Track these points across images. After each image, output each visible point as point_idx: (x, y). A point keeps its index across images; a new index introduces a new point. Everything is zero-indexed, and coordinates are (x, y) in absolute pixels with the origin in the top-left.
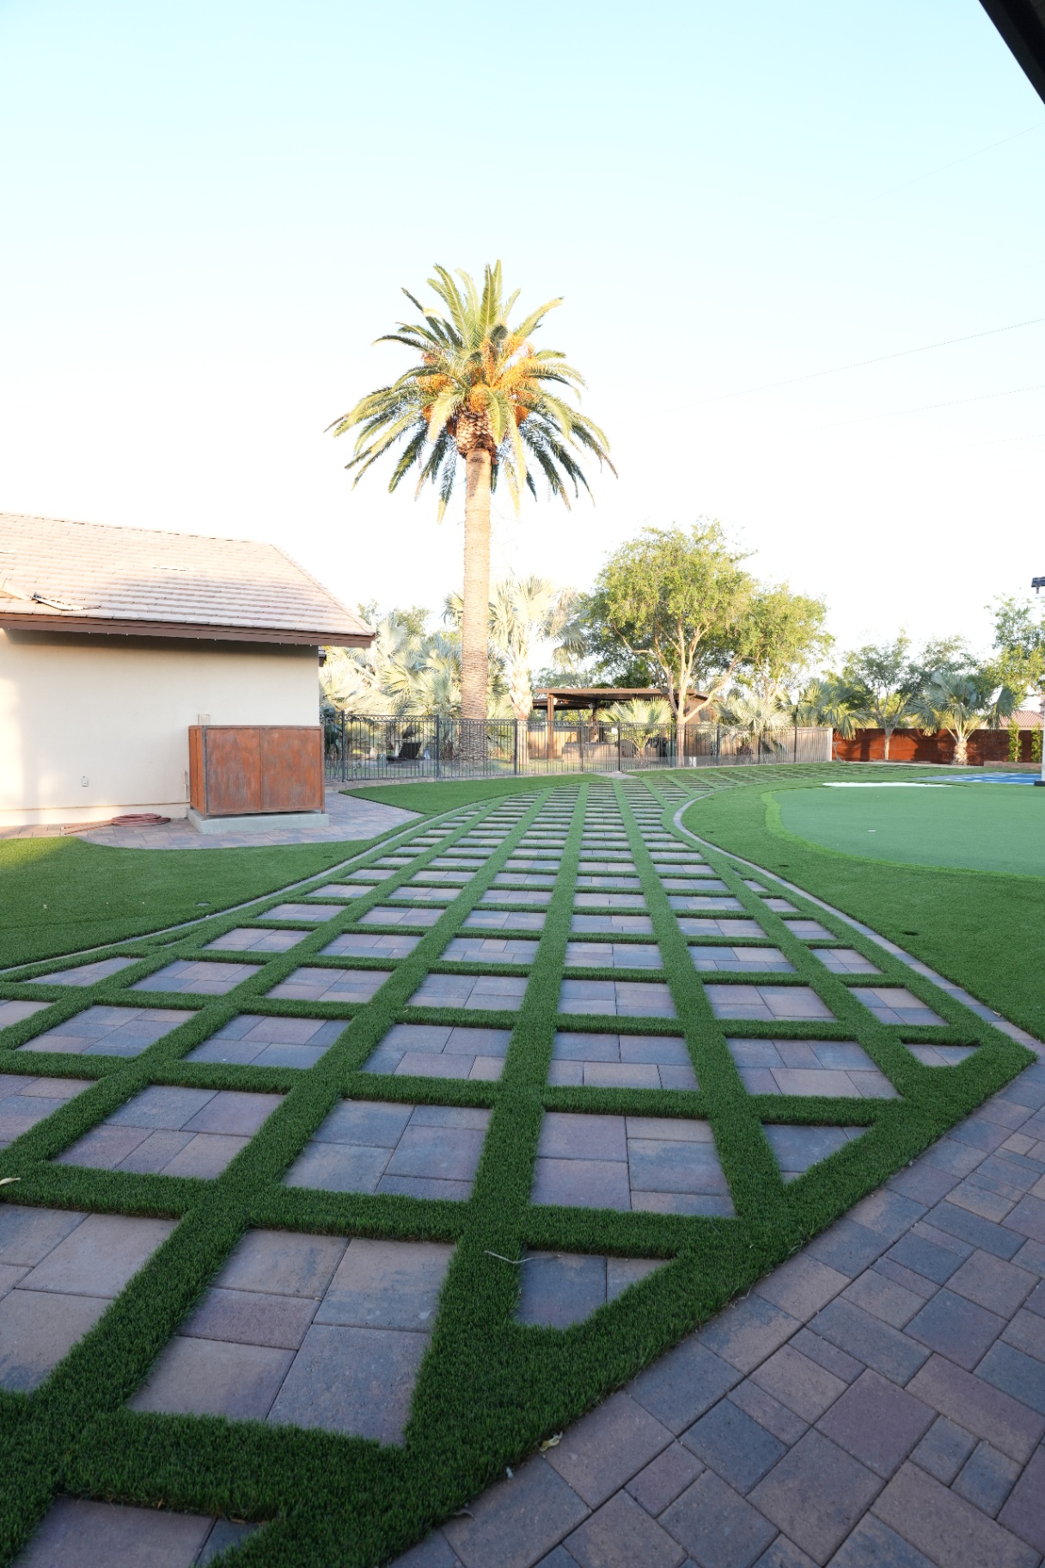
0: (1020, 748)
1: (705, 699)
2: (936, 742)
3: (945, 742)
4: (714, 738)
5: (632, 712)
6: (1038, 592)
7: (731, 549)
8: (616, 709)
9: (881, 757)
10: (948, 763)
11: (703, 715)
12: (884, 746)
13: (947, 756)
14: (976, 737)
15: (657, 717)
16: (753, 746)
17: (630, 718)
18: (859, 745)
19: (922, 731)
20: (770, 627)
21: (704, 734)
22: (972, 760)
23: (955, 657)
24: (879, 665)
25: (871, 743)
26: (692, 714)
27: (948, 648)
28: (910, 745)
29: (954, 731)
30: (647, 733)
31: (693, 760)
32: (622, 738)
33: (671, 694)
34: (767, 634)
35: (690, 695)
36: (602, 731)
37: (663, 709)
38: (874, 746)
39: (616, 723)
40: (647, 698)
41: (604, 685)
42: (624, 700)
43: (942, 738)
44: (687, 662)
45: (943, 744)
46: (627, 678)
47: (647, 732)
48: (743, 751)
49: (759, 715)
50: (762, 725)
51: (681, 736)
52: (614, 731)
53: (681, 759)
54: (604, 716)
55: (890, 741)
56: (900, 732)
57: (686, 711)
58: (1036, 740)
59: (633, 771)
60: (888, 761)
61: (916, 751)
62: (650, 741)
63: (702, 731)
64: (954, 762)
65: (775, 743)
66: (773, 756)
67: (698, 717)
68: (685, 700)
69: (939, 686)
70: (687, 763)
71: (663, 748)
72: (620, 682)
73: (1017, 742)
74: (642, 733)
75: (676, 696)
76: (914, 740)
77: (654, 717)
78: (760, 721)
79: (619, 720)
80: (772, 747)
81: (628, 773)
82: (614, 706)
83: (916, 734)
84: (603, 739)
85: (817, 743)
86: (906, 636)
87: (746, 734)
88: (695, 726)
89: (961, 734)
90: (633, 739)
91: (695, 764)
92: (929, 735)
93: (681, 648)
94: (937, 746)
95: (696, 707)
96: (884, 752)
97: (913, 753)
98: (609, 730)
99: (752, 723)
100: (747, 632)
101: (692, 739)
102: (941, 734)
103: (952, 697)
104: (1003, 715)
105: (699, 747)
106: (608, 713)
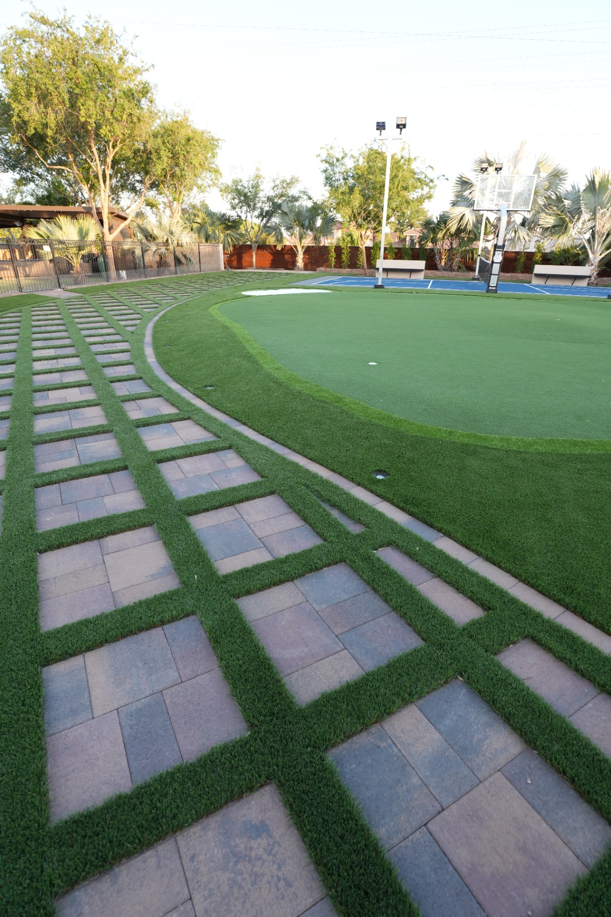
0: (335, 258)
1: (125, 219)
2: (284, 254)
3: (289, 254)
4: (138, 252)
5: (61, 228)
6: (380, 135)
7: (131, 62)
8: (44, 227)
9: (251, 266)
10: (292, 269)
11: (123, 233)
12: (252, 258)
13: (291, 265)
14: (308, 250)
15: (87, 234)
16: (171, 260)
17: (59, 235)
18: (236, 257)
19: (275, 246)
20: (177, 147)
21: (129, 250)
22: (306, 268)
23: (293, 191)
24: (245, 195)
25: (243, 256)
26: (116, 232)
27: (290, 184)
28: (268, 258)
29: (295, 247)
30: (80, 250)
31: (123, 273)
32: (57, 255)
33: (94, 211)
34: (174, 156)
35: (112, 213)
36: (35, 248)
37: (90, 224)
38: (245, 258)
39: (48, 240)
40: (74, 215)
41: (26, 203)
42: (51, 217)
43: (288, 251)
44: (105, 182)
45: (289, 256)
46: (49, 197)
47: (80, 248)
48: (162, 263)
49: (172, 233)
50: (176, 242)
51: (110, 251)
52: (47, 248)
53: (113, 272)
54: (32, 233)
55: (256, 254)
56: (262, 247)
57: (111, 229)
58: (344, 253)
59: (74, 287)
60: (255, 269)
61: (272, 261)
62: (83, 257)
63: (126, 247)
64: (296, 268)
65: (185, 256)
66: (184, 268)
67: (120, 235)
68: (108, 218)
69: (286, 213)
70: (119, 275)
71: (95, 265)
72: (40, 200)
73: (333, 254)
74: (75, 250)
75: (99, 214)
76: (270, 253)
77: (83, 234)
78: (174, 239)
79: (48, 237)
80: (183, 260)
81: (70, 291)
82: (41, 223)
83: (272, 249)
84: (37, 257)
85: (213, 255)
86: (261, 173)
87: (163, 249)
88: (119, 244)
89: (299, 249)
90: (67, 256)
91: (125, 277)
92: (280, 249)
93: (97, 167)
94: (284, 257)
95: (119, 226)
96: (252, 262)
97: (270, 262)
98: (41, 247)
99: (167, 240)
100: (157, 151)
101: (119, 255)
102: (286, 249)
103: (295, 221)
104: (323, 236)
105: (127, 262)
106: (36, 229)
